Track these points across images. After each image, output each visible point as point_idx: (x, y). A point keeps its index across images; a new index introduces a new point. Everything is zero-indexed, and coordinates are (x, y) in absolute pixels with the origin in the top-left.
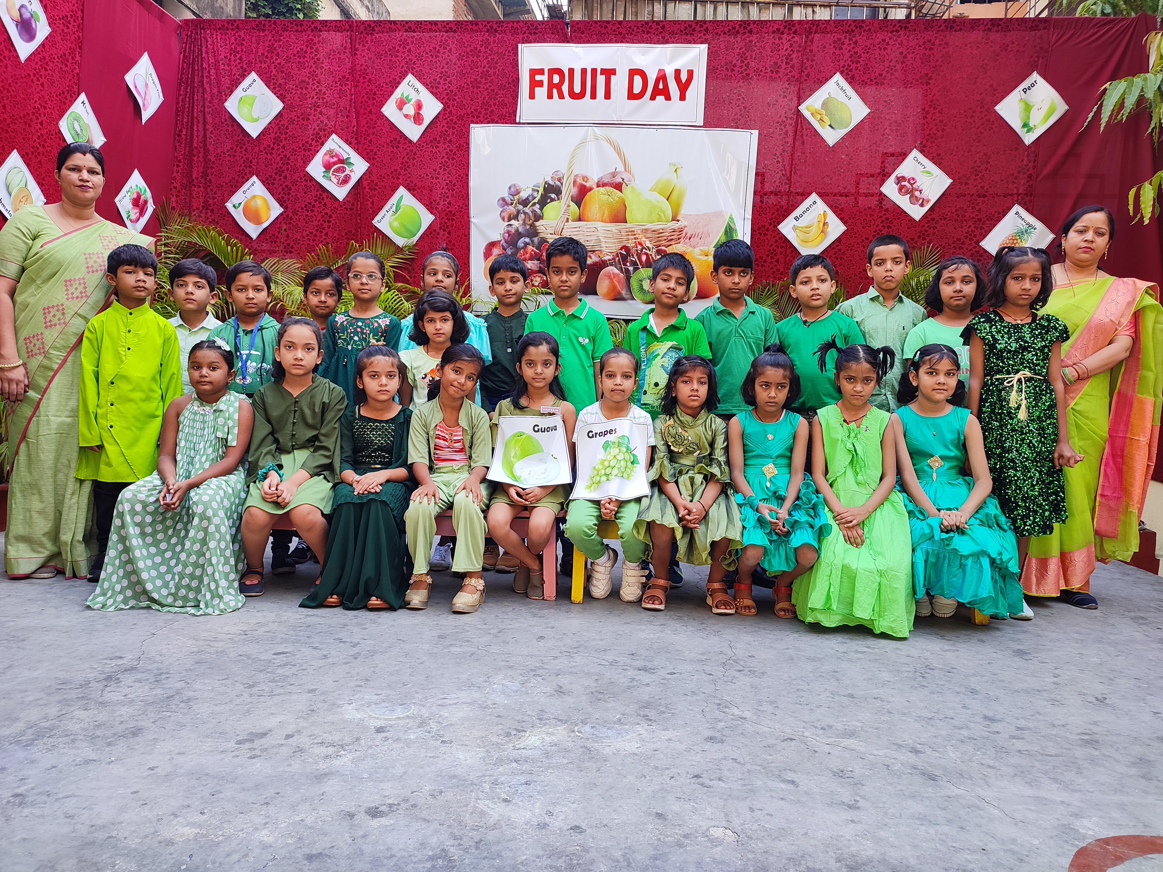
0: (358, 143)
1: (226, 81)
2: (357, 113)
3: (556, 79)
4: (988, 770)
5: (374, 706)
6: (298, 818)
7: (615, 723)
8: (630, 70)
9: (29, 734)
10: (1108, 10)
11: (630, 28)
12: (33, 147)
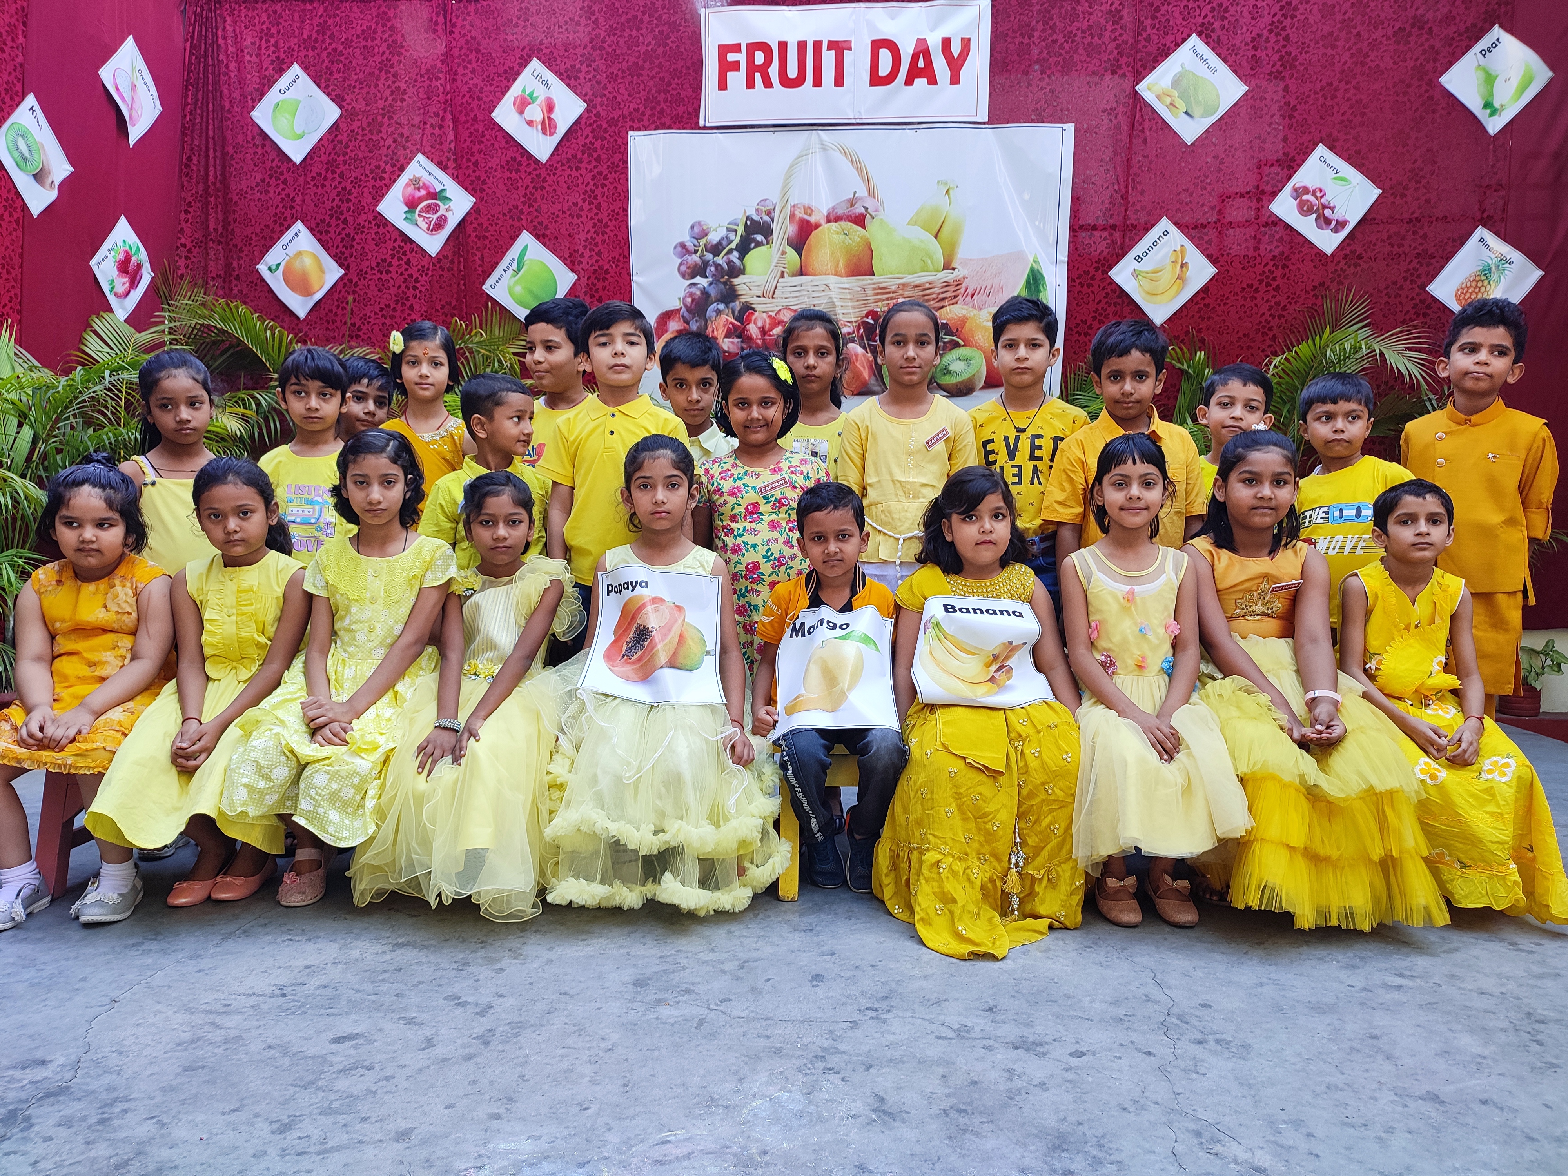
0: (458, 167)
1: (252, 79)
2: (456, 121)
3: (759, 58)
8: (874, 43)
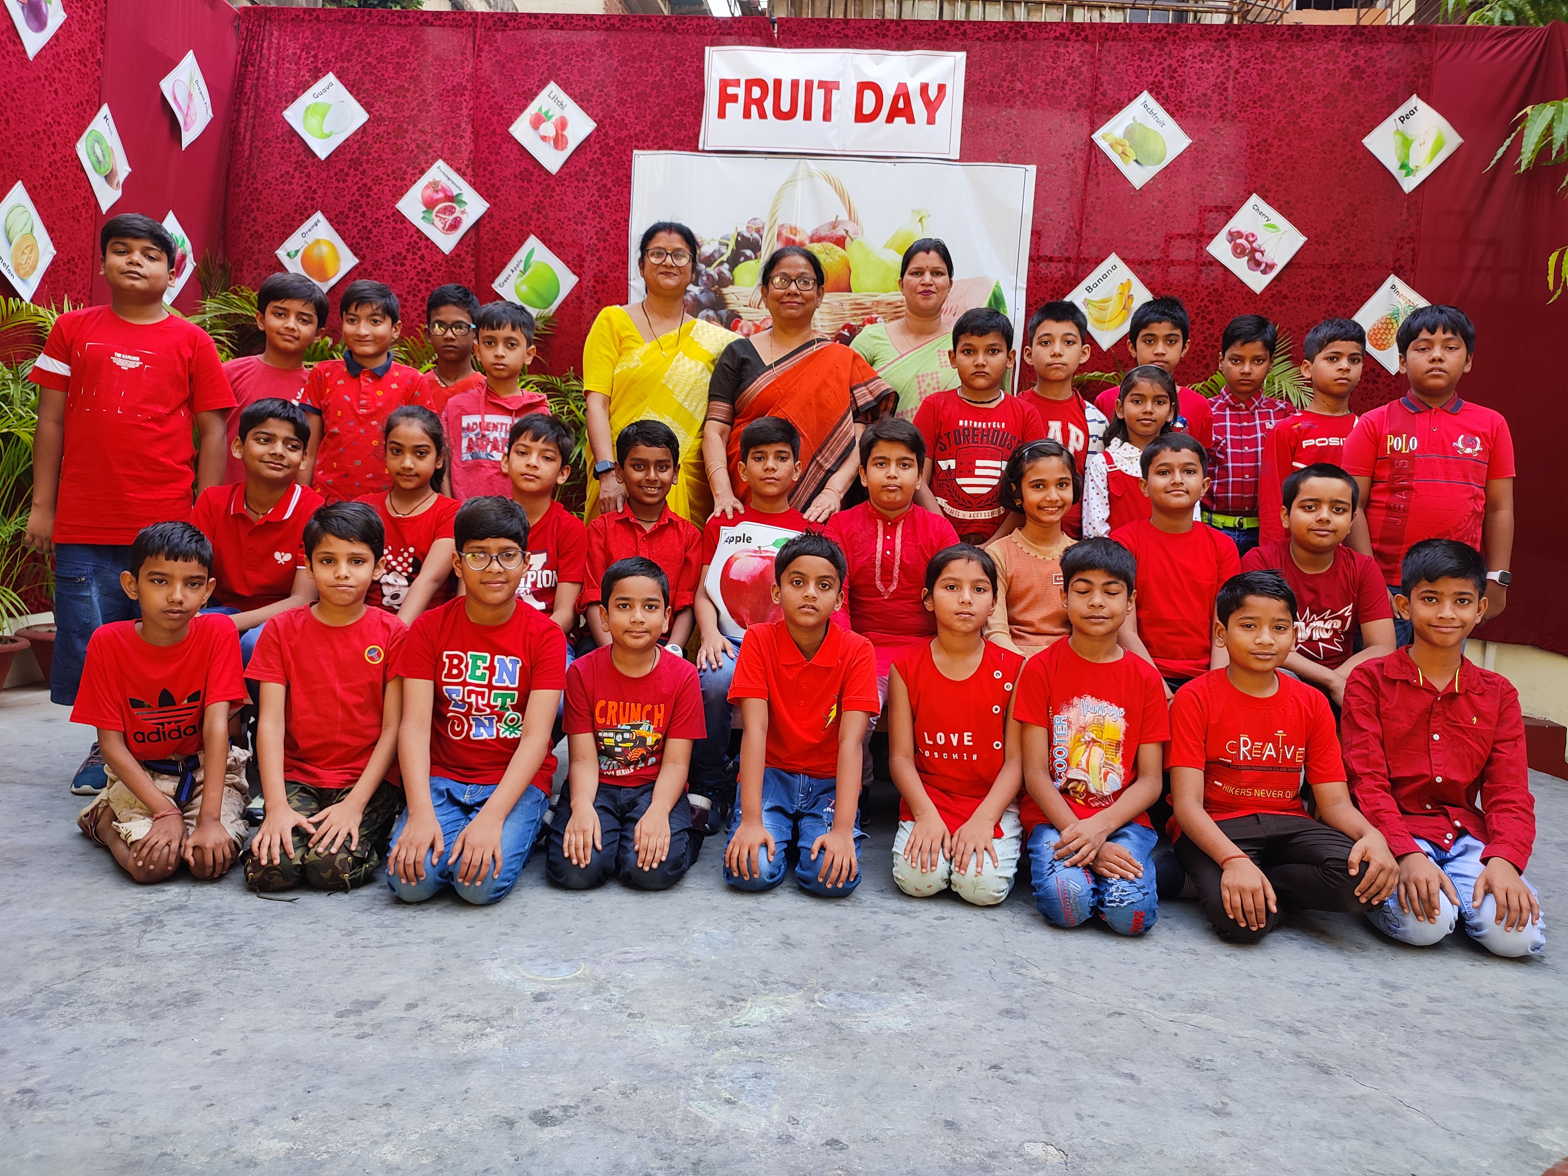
0: (475, 175)
1: (289, 83)
2: (476, 133)
3: (756, 92)
4: (1400, 1058)
5: (527, 962)
6: (433, 1127)
7: (869, 989)
8: (860, 84)
9: (39, 1001)
10: (1510, 16)
11: (860, 29)
12: (43, 179)
